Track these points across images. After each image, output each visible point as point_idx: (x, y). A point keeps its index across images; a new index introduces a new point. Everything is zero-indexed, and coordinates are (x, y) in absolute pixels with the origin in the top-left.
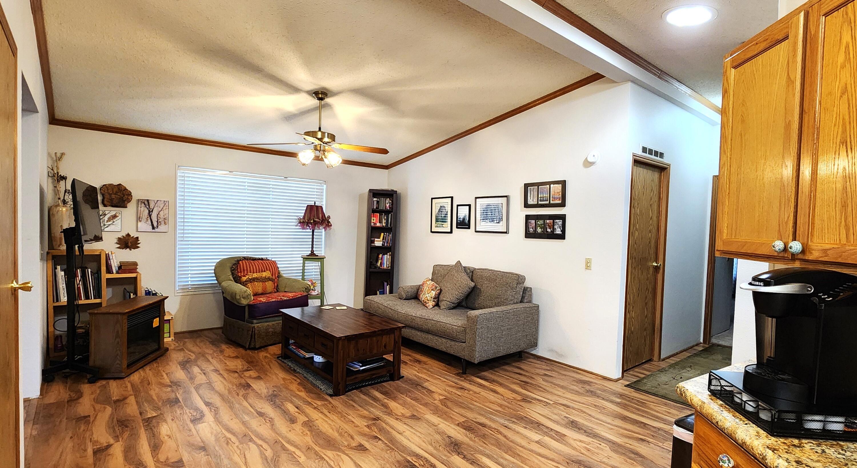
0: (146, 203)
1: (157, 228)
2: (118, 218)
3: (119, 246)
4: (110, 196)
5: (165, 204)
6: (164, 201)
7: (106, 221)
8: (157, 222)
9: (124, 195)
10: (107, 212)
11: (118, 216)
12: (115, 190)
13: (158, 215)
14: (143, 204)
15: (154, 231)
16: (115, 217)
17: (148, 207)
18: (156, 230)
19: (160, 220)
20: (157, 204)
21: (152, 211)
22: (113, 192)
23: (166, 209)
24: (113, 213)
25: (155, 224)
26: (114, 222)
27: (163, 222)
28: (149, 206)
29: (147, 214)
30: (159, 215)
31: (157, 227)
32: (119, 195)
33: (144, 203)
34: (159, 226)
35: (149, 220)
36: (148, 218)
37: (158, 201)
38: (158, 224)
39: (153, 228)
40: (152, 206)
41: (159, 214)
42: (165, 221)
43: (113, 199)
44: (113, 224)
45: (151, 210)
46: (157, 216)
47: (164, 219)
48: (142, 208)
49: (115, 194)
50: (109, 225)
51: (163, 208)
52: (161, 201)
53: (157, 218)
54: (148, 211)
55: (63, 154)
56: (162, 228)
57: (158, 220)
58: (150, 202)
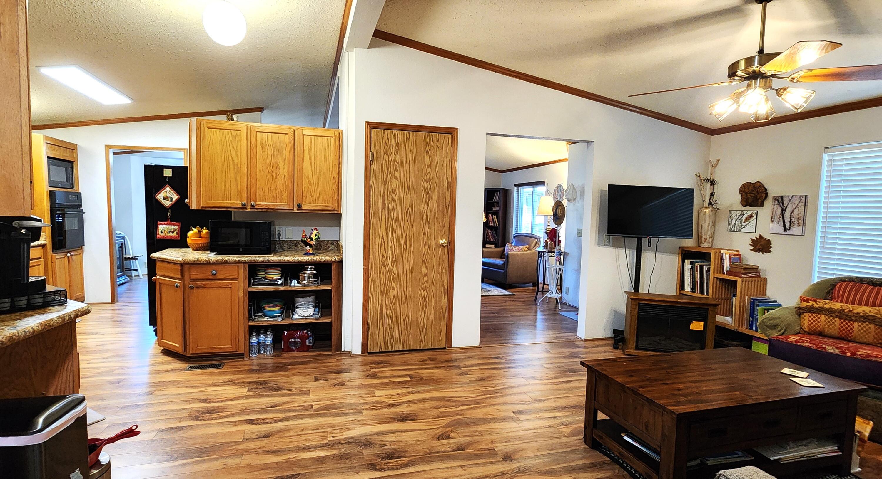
0: (780, 200)
1: (790, 230)
2: (754, 218)
3: (752, 248)
4: (747, 196)
5: (801, 200)
6: (800, 196)
7: (743, 222)
8: (790, 222)
9: (758, 193)
10: (745, 212)
11: (754, 216)
12: (750, 189)
13: (791, 214)
14: (776, 202)
15: (785, 233)
16: (751, 217)
17: (781, 204)
18: (788, 232)
19: (794, 220)
20: (791, 201)
21: (785, 210)
22: (749, 190)
23: (801, 206)
24: (750, 213)
25: (788, 225)
26: (749, 222)
27: (796, 223)
28: (783, 204)
29: (780, 213)
30: (793, 214)
31: (790, 228)
32: (753, 193)
33: (778, 201)
34: (792, 228)
35: (782, 220)
36: (780, 217)
37: (793, 196)
38: (790, 225)
39: (785, 230)
40: (785, 203)
41: (793, 212)
42: (799, 222)
43: (749, 198)
44: (749, 224)
45: (784, 208)
46: (791, 216)
47: (798, 218)
48: (776, 206)
49: (751, 193)
50: (746, 225)
51: (798, 205)
52: (796, 196)
53: (790, 217)
54: (781, 210)
55: (719, 160)
56: (796, 230)
57: (791, 220)
58: (784, 198)
